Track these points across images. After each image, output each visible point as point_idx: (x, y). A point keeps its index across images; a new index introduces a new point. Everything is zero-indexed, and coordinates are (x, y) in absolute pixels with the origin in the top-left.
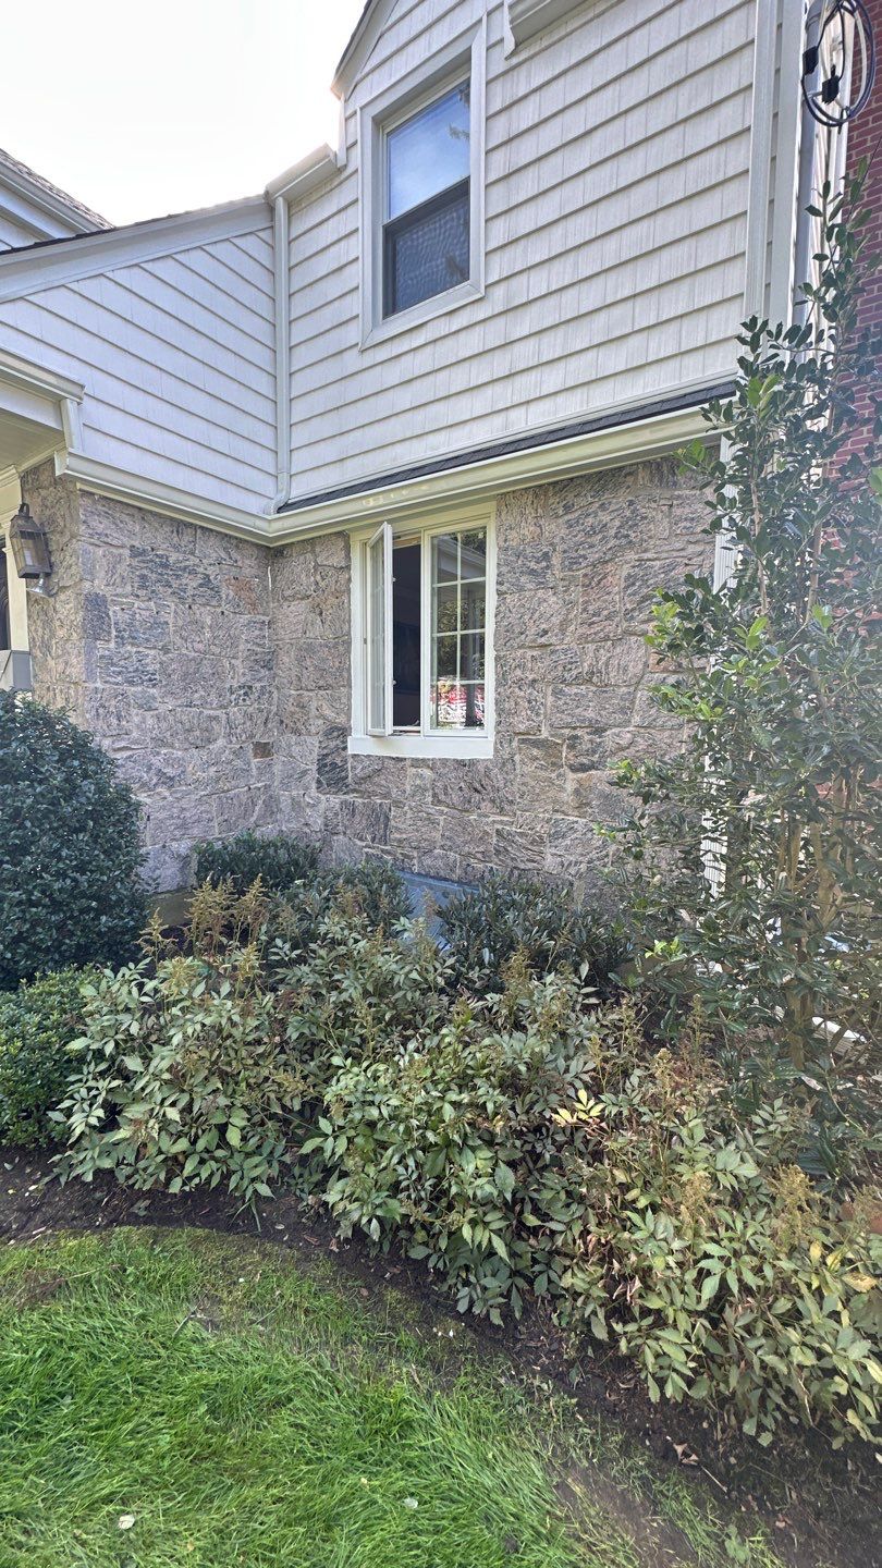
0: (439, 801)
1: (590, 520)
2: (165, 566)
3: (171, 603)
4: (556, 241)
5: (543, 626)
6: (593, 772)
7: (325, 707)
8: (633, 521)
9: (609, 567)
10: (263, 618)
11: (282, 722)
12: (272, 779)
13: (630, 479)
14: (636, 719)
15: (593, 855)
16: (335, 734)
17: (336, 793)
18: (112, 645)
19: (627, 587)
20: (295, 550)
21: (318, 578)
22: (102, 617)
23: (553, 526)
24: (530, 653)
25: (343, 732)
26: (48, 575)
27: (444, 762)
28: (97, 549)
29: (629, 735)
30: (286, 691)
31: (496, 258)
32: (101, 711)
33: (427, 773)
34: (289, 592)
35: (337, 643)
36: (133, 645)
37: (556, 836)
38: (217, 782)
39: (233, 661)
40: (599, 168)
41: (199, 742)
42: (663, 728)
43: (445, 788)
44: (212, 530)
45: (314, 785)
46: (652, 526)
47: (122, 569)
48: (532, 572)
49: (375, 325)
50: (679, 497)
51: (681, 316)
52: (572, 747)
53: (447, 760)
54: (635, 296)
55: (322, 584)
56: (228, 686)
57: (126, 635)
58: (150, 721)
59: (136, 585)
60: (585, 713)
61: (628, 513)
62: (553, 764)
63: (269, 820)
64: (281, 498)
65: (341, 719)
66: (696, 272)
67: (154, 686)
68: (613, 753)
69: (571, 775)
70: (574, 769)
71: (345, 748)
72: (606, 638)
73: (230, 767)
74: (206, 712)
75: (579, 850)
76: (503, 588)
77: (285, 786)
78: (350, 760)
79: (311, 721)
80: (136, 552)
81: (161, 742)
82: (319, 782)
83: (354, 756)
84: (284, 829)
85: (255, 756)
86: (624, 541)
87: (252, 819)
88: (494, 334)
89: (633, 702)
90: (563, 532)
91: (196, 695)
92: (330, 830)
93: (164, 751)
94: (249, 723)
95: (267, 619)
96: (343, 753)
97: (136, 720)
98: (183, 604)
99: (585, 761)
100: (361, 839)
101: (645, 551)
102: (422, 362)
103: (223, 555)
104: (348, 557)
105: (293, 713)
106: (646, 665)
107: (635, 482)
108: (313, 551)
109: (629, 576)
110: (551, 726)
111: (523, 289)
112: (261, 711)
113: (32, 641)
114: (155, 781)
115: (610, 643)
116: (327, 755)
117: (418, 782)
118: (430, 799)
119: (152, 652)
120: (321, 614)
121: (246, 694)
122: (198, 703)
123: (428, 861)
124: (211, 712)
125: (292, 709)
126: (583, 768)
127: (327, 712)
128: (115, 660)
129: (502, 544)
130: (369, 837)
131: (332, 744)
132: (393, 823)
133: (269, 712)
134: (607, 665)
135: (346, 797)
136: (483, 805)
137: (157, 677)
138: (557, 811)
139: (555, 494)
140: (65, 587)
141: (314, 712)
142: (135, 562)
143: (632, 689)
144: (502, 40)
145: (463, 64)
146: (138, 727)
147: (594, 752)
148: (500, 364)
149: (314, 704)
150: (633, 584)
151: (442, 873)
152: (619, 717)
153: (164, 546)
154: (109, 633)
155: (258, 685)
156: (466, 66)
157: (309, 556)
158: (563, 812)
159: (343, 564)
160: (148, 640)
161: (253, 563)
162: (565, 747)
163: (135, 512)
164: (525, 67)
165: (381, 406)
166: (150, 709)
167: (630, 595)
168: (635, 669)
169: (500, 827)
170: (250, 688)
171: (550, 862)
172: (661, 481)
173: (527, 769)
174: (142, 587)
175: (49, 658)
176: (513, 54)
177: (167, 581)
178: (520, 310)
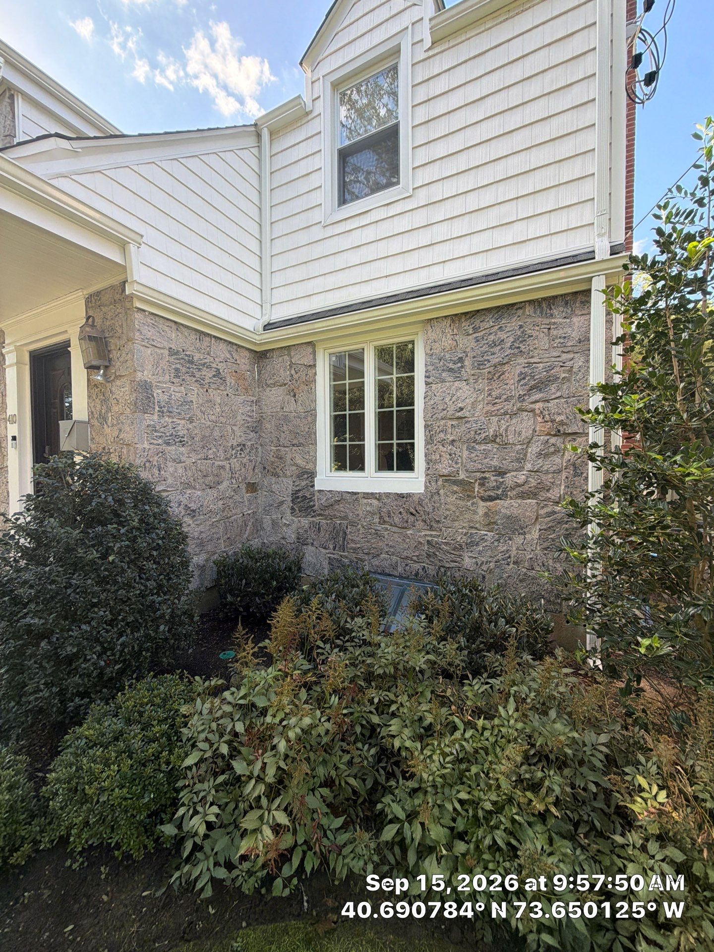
0: (385, 522)
1: (492, 337)
2: (191, 362)
3: (195, 387)
4: (462, 162)
5: (460, 405)
6: (498, 501)
7: (297, 458)
8: (523, 338)
9: (506, 367)
10: (253, 398)
11: (265, 468)
12: (257, 507)
13: (520, 312)
14: (528, 466)
15: (500, 557)
16: (306, 476)
17: (305, 516)
18: (156, 417)
19: (519, 381)
20: (275, 354)
21: (293, 372)
22: (150, 398)
23: (465, 341)
24: (450, 423)
25: (312, 475)
26: (106, 367)
27: (388, 495)
28: (146, 349)
29: (524, 477)
30: (268, 448)
31: (419, 172)
32: (147, 464)
33: (375, 502)
34: (271, 381)
35: (307, 416)
36: (169, 416)
37: (471, 544)
38: (223, 511)
39: (234, 428)
40: (490, 120)
41: (212, 484)
42: (547, 472)
43: (389, 513)
44: (221, 339)
45: (289, 511)
46: (536, 342)
47: (163, 364)
48: (451, 370)
49: (333, 210)
50: (554, 323)
51: (550, 211)
52: (482, 485)
53: (390, 494)
54: (517, 198)
55: (296, 376)
56: (230, 445)
57: (165, 410)
58: (180, 471)
59: (172, 375)
60: (491, 462)
61: (519, 333)
62: (468, 496)
63: (256, 536)
64: (265, 320)
65: (310, 466)
66: (560, 185)
67: (183, 445)
68: (512, 489)
69: (482, 503)
70: (483, 499)
71: (313, 486)
72: (505, 414)
73: (231, 500)
74: (217, 463)
75: (489, 553)
76: (430, 380)
77: (267, 512)
78: (317, 494)
79: (287, 468)
80: (172, 352)
81: (189, 486)
82: (292, 509)
83: (320, 491)
84: (265, 541)
85: (247, 492)
86: (516, 351)
87: (245, 536)
88: (419, 219)
89: (525, 455)
90: (473, 344)
91: (210, 452)
92: (301, 541)
93: (189, 492)
94: (243, 470)
95: (255, 399)
96: (311, 489)
97: (171, 470)
98: (202, 388)
99: (492, 494)
100: (325, 548)
101: (532, 357)
102: (369, 234)
103: (228, 356)
104: (315, 359)
105: (273, 463)
106: (534, 431)
107: (524, 313)
108: (289, 355)
109: (521, 373)
110: (467, 471)
111: (438, 192)
112: (251, 461)
113: (91, 414)
114: (183, 513)
115: (508, 416)
116: (299, 490)
117: (368, 509)
118: (377, 520)
119: (183, 422)
120: (295, 396)
121: (241, 450)
122: (212, 456)
123: (376, 562)
124: (220, 463)
125: (272, 459)
126: (491, 499)
127: (300, 461)
128: (158, 428)
129: (429, 352)
130: (331, 547)
131: (304, 483)
132: (349, 536)
133: (256, 462)
134: (506, 431)
135: (314, 519)
136: (417, 524)
137: (185, 439)
138: (472, 527)
139: (466, 320)
140: (121, 376)
141: (289, 461)
142: (172, 359)
143: (525, 446)
144: (422, 40)
145: (395, 53)
146: (172, 475)
147: (498, 488)
148: (424, 238)
149: (289, 456)
150: (524, 378)
151: (387, 571)
152: (516, 465)
153: (191, 349)
154: (154, 408)
155: (249, 443)
156: (397, 55)
157: (286, 358)
158: (476, 528)
159: (311, 363)
160: (179, 413)
161: (247, 361)
162: (477, 485)
163: (173, 325)
164: (438, 57)
165: (339, 262)
166: (180, 462)
167: (522, 386)
168: (526, 434)
169: (430, 539)
170: (244, 445)
171: (467, 562)
172: (541, 313)
173: (449, 500)
174: (177, 376)
175: (105, 426)
176: (429, 49)
177: (193, 373)
178: (437, 205)
